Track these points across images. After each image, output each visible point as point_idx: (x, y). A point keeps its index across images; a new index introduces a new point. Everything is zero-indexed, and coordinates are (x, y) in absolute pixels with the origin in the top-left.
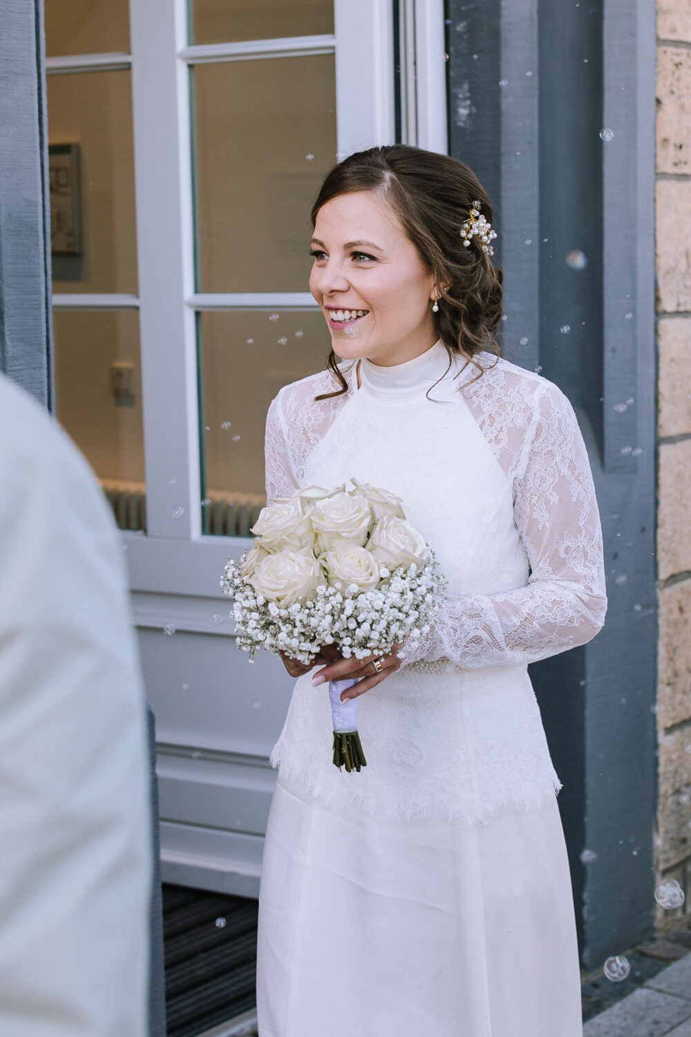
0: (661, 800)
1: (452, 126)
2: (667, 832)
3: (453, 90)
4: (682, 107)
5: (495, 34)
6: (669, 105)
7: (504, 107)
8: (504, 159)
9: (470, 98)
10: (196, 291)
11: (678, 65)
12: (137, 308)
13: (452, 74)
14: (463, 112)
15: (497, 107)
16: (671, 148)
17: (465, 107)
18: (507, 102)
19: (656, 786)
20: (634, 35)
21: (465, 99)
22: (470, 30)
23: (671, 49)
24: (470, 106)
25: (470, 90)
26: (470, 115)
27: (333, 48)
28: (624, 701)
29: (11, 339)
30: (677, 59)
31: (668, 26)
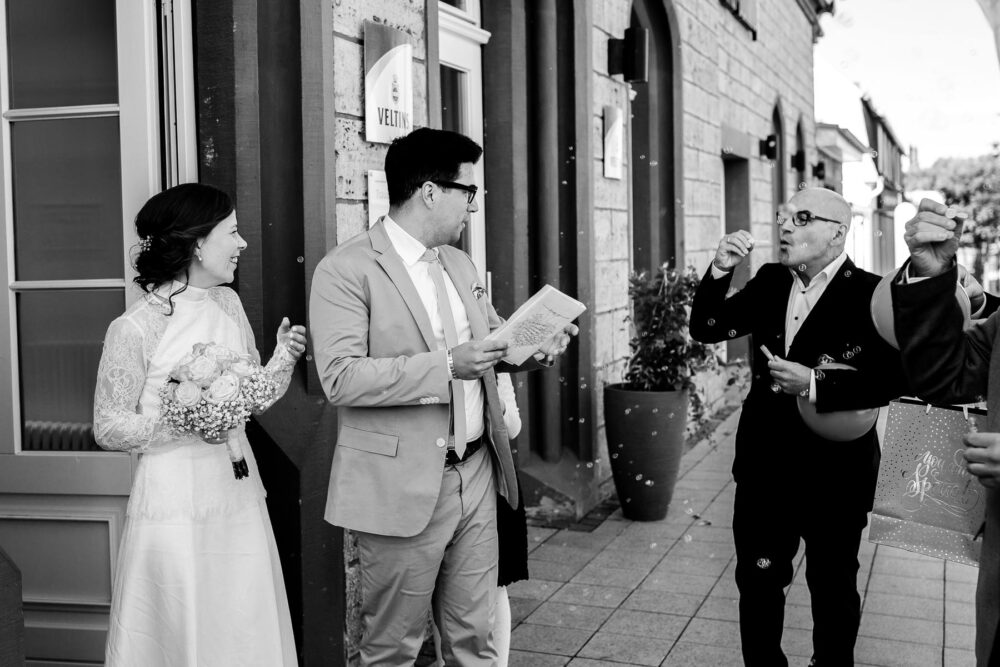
0: (348, 611)
2: (352, 632)
3: (203, 142)
4: (350, 157)
5: (231, 106)
6: (343, 155)
7: (237, 154)
9: (214, 148)
11: (347, 129)
13: (201, 132)
14: (209, 157)
15: (234, 153)
16: (345, 183)
17: (210, 154)
18: (240, 150)
19: (345, 601)
20: (322, 109)
21: (210, 148)
22: (213, 102)
23: (343, 119)
24: (214, 153)
25: (214, 142)
26: (214, 159)
28: (324, 546)
30: (347, 126)
31: (341, 104)
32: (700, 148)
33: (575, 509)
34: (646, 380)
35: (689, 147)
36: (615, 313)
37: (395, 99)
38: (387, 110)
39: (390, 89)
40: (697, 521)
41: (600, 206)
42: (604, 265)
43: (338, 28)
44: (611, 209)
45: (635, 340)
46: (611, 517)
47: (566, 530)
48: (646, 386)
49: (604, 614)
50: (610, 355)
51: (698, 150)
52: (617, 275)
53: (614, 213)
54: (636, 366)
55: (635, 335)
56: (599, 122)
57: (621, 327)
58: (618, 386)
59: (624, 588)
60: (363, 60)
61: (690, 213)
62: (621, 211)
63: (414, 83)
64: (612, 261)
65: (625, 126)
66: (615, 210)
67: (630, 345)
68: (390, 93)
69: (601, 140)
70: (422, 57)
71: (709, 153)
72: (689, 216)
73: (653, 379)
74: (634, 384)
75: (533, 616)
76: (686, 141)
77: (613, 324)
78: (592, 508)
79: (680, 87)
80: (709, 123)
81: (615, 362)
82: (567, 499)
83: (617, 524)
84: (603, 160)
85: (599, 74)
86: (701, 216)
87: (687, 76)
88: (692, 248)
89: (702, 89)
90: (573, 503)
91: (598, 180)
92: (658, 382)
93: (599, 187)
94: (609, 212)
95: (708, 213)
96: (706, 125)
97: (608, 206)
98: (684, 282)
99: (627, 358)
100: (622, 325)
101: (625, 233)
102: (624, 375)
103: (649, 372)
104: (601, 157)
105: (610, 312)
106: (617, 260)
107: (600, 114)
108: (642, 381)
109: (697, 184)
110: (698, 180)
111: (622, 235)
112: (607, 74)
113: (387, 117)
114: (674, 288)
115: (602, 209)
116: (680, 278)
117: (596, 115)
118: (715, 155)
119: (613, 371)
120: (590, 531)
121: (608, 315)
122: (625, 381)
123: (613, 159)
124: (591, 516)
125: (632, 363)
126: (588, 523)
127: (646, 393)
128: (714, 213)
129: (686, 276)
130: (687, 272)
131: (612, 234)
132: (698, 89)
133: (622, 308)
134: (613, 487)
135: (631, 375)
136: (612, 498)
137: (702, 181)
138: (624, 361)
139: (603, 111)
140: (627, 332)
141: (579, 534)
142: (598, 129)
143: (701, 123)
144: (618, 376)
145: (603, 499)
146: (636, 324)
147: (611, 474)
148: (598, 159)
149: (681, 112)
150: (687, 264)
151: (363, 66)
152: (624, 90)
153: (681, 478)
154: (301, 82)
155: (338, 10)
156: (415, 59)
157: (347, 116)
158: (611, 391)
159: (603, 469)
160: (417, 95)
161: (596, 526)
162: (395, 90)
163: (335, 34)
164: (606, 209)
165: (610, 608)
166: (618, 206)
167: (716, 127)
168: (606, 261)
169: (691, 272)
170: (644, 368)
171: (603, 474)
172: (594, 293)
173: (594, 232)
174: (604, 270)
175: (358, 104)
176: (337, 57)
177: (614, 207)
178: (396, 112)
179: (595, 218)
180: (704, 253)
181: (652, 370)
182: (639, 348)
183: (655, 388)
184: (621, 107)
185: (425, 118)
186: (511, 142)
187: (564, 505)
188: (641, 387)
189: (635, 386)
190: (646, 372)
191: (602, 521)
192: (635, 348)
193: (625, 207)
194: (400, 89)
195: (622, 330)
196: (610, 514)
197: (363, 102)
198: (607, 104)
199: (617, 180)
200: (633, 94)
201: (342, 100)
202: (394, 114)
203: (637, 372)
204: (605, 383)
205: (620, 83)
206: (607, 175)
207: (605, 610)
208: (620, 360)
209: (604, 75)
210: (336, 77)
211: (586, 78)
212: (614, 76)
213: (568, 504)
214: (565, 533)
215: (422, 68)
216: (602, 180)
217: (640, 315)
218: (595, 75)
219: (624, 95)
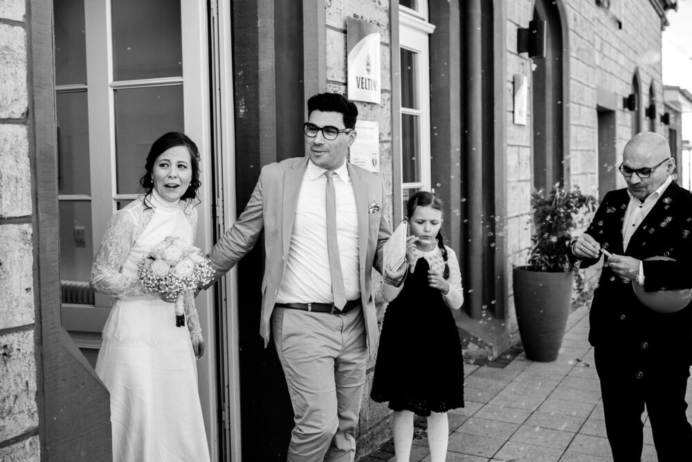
1: (237, 118)
3: (237, 101)
5: (256, 76)
7: (260, 109)
8: (261, 132)
9: (245, 105)
10: (118, 193)
12: (90, 201)
13: (236, 94)
14: (242, 111)
15: (258, 109)
17: (242, 109)
18: (262, 107)
20: (317, 78)
21: (243, 105)
22: (244, 74)
23: (332, 85)
24: (245, 109)
25: (245, 101)
26: (245, 113)
27: (182, 82)
29: (42, 212)
30: (335, 89)
31: (331, 75)
32: (582, 103)
33: (492, 352)
34: (543, 264)
35: (573, 102)
36: (521, 218)
37: (368, 70)
38: (362, 78)
39: (365, 63)
40: (580, 363)
41: (511, 143)
42: (513, 184)
43: (329, 23)
44: (519, 146)
45: (535, 236)
46: (517, 358)
47: (486, 366)
48: (543, 268)
49: (513, 428)
50: (517, 246)
51: (580, 104)
52: (523, 191)
53: (521, 148)
54: (536, 255)
55: (535, 233)
56: (510, 86)
57: (526, 227)
58: (523, 268)
59: (527, 410)
60: (346, 44)
61: (574, 148)
62: (526, 147)
63: (381, 59)
64: (519, 181)
65: (529, 88)
66: (522, 146)
67: (532, 239)
68: (365, 68)
69: (511, 98)
70: (388, 42)
71: (588, 107)
72: (573, 150)
73: (548, 264)
74: (534, 267)
75: (462, 427)
76: (572, 99)
77: (519, 225)
78: (504, 351)
79: (568, 61)
80: (588, 86)
81: (520, 251)
82: (487, 345)
83: (522, 363)
84: (513, 112)
85: (511, 53)
86: (582, 150)
87: (573, 54)
88: (575, 172)
89: (583, 62)
90: (491, 347)
91: (510, 126)
92: (552, 266)
93: (510, 130)
94: (517, 148)
95: (586, 148)
96: (586, 88)
97: (517, 144)
98: (571, 196)
99: (530, 248)
100: (525, 226)
101: (528, 162)
102: (527, 261)
103: (545, 258)
104: (512, 110)
105: (517, 216)
106: (523, 181)
107: (512, 80)
108: (541, 265)
109: (579, 128)
110: (580, 125)
111: (526, 164)
112: (516, 52)
113: (362, 83)
114: (564, 200)
115: (512, 146)
116: (568, 194)
117: (509, 81)
118: (592, 108)
119: (519, 257)
120: (503, 367)
121: (516, 219)
122: (528, 265)
123: (520, 112)
124: (503, 357)
125: (534, 251)
126: (501, 362)
127: (543, 273)
128: (592, 149)
129: (572, 192)
130: (573, 190)
131: (520, 163)
132: (580, 63)
133: (526, 214)
134: (519, 337)
135: (532, 261)
136: (518, 345)
137: (583, 126)
138: (527, 251)
139: (514, 78)
140: (529, 230)
141: (495, 370)
142: (510, 90)
143: (582, 86)
144: (523, 261)
145: (512, 345)
146: (536, 225)
147: (517, 327)
148: (509, 111)
149: (569, 78)
150: (572, 184)
151: (346, 48)
152: (528, 63)
153: (567, 331)
154: (303, 60)
155: (329, 10)
156: (382, 43)
157: (335, 82)
158: (518, 272)
159: (512, 324)
160: (383, 68)
161: (507, 365)
162: (368, 65)
163: (327, 26)
164: (515, 146)
165: (517, 424)
166: (523, 144)
167: (593, 89)
168: (515, 181)
169: (576, 189)
170: (542, 255)
171: (512, 328)
172: (506, 203)
173: (506, 162)
174: (513, 188)
175: (342, 74)
176: (328, 42)
177: (520, 144)
178: (369, 80)
179: (507, 152)
180: (584, 176)
181: (547, 257)
182: (538, 242)
183: (549, 270)
184: (526, 75)
185: (389, 83)
186: (449, 100)
187: (484, 349)
188: (539, 269)
189: (535, 268)
190: (543, 259)
191: (512, 361)
192: (535, 242)
193: (529, 145)
194: (372, 64)
195: (526, 229)
196: (517, 356)
197: (346, 73)
198: (517, 73)
199: (523, 125)
200: (534, 67)
201: (332, 71)
202: (367, 81)
203: (537, 258)
204: (513, 266)
205: (525, 59)
206: (516, 122)
207: (513, 425)
208: (525, 249)
209: (514, 53)
210: (327, 57)
211: (501, 56)
212: (521, 54)
213: (487, 348)
214: (485, 369)
215: (387, 50)
216: (512, 126)
217: (539, 219)
218: (508, 54)
219: (528, 67)
